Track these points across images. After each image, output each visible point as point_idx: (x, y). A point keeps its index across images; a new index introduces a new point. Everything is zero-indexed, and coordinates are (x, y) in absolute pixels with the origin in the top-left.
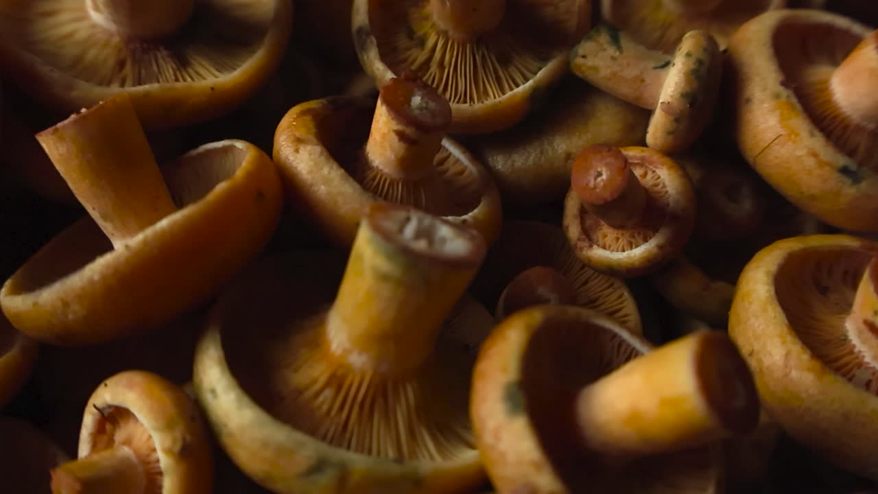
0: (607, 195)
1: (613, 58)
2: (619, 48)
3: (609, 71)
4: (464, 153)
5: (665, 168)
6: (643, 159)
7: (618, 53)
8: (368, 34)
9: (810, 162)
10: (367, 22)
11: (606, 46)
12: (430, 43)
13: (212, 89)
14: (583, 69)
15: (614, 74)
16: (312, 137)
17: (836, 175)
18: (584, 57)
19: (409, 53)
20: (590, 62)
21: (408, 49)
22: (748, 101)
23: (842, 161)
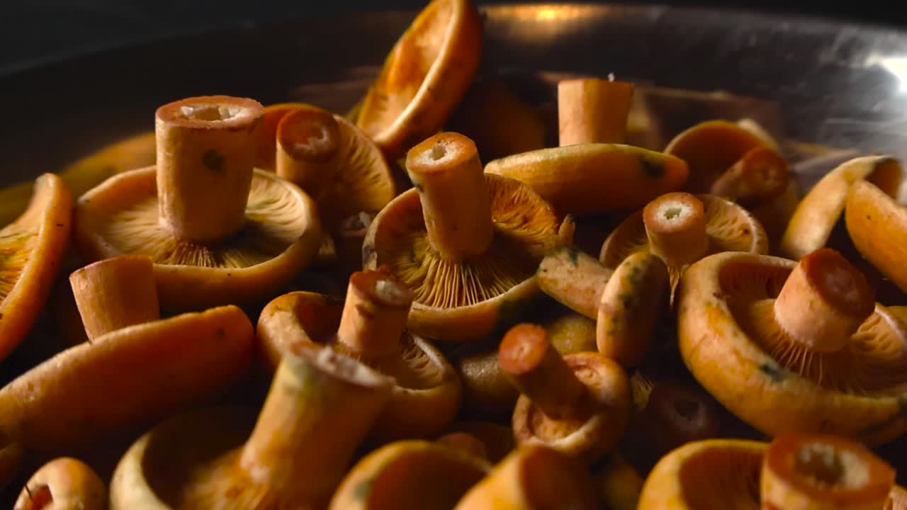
0: (527, 366)
1: (570, 272)
2: (576, 264)
3: (565, 284)
4: (438, 355)
5: (604, 366)
6: (588, 360)
7: (573, 268)
8: (372, 251)
9: (732, 359)
10: (373, 241)
11: (564, 262)
12: (425, 263)
13: (229, 275)
14: (545, 282)
15: (570, 286)
16: (289, 308)
17: (756, 372)
18: (545, 271)
19: (406, 271)
20: (550, 275)
21: (407, 268)
22: (685, 309)
23: (763, 359)
